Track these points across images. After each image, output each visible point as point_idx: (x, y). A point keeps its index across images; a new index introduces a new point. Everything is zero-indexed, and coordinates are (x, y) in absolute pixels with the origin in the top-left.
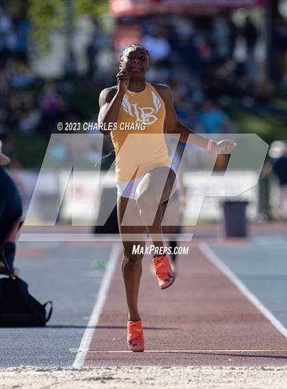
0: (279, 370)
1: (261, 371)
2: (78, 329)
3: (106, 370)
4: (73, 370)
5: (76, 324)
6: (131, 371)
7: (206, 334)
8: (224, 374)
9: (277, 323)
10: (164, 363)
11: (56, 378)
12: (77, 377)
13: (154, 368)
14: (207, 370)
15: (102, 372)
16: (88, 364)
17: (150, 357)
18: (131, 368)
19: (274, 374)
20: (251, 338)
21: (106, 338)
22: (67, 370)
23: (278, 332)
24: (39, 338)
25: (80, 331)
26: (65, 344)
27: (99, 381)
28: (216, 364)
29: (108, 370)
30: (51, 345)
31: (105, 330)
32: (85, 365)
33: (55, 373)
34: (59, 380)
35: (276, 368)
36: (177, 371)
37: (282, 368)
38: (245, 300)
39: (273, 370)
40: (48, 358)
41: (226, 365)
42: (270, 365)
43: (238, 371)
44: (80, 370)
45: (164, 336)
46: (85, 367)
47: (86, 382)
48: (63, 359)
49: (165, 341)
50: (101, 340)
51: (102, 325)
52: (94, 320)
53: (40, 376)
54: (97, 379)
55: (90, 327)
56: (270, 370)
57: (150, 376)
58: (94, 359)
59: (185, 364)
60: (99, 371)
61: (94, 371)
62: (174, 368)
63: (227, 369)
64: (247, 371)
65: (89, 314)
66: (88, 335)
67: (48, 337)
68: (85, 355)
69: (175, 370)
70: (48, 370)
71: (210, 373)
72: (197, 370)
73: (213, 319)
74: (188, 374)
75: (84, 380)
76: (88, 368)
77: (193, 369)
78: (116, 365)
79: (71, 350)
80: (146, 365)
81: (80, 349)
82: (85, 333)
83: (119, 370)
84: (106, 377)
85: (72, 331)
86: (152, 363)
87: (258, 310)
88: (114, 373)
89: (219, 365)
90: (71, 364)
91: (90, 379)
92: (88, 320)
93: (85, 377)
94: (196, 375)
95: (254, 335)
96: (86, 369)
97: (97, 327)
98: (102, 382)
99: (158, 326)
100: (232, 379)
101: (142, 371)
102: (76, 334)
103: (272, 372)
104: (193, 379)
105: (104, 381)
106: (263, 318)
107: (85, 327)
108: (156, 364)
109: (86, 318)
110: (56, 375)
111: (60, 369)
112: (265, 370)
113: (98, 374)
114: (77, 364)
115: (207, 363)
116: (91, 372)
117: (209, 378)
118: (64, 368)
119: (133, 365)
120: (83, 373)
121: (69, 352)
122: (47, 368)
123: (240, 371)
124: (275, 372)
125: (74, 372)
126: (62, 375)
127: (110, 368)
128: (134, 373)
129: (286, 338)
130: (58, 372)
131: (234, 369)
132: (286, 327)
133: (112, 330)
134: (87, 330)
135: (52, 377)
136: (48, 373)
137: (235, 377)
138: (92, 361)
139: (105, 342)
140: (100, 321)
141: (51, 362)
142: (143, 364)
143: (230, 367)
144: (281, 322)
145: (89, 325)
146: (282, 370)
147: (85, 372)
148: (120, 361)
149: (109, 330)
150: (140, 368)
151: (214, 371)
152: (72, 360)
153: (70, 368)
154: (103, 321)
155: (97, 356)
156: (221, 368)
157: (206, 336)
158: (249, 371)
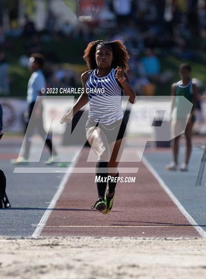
0: (176, 240)
1: (164, 241)
2: (40, 211)
3: (55, 239)
4: (32, 239)
5: (39, 207)
6: (72, 240)
7: (129, 214)
8: (138, 243)
9: (181, 208)
10: (97, 234)
11: (19, 244)
12: (34, 244)
13: (89, 238)
14: (126, 240)
15: (52, 240)
17: (88, 230)
18: (73, 238)
19: (173, 243)
21: (59, 217)
22: (27, 239)
23: (181, 214)
25: (42, 211)
26: (29, 220)
27: (49, 247)
28: (133, 236)
29: (56, 239)
30: (20, 222)
31: (59, 211)
33: (19, 241)
34: (21, 246)
35: (174, 239)
36: (105, 240)
37: (179, 238)
38: (162, 191)
39: (173, 240)
40: (16, 230)
41: (140, 236)
42: (171, 237)
43: (147, 241)
44: (37, 239)
45: (100, 215)
46: (40, 237)
47: (40, 247)
48: (26, 231)
49: (101, 219)
50: (55, 218)
51: (58, 208)
52: (53, 204)
53: (8, 243)
54: (48, 245)
56: (171, 240)
57: (85, 243)
58: (48, 232)
59: (111, 236)
60: (50, 240)
61: (46, 240)
62: (103, 238)
63: (140, 239)
64: (154, 241)
65: (50, 200)
66: (47, 214)
67: (18, 215)
68: (42, 229)
69: (104, 240)
70: (14, 239)
71: (128, 242)
72: (119, 240)
73: (137, 204)
74: (112, 243)
75: (38, 246)
77: (116, 239)
78: (62, 235)
79: (33, 225)
80: (84, 236)
81: (39, 224)
82: (45, 213)
83: (64, 240)
84: (54, 244)
85: (36, 212)
86: (88, 234)
87: (169, 198)
88: (61, 241)
89: (135, 236)
90: (31, 234)
91: (43, 245)
92: (49, 204)
93: (39, 244)
94: (118, 243)
95: (163, 216)
96: (41, 238)
97: (54, 209)
98: (51, 247)
100: (144, 246)
101: (80, 240)
102: (38, 214)
103: (171, 241)
104: (115, 246)
105: (53, 246)
106: (173, 204)
107: (46, 209)
108: (91, 235)
109: (47, 203)
110: (19, 243)
111: (23, 238)
112: (166, 239)
113: (49, 241)
114: (34, 235)
115: (127, 235)
116: (44, 241)
117: (127, 245)
118: (26, 237)
119: (75, 235)
120: (38, 241)
121: (31, 227)
122: (14, 237)
123: (149, 241)
124: (174, 241)
125: (32, 241)
126: (23, 243)
127: (58, 237)
128: (74, 241)
129: (186, 218)
130: (22, 240)
131: (145, 239)
132: (187, 211)
133: (64, 211)
134: (46, 211)
135: (17, 243)
136: (14, 241)
137: (145, 245)
138: (46, 233)
139: (57, 220)
140: (56, 205)
141: (17, 233)
142: (81, 235)
143: (142, 238)
144: (184, 207)
145: (49, 208)
146: (179, 240)
147: (40, 241)
148: (66, 233)
149: (62, 211)
150: (79, 238)
151: (131, 241)
152: (32, 232)
153: (30, 237)
154: (59, 205)
155: (50, 230)
156: (136, 239)
157: (130, 216)
158: (156, 241)
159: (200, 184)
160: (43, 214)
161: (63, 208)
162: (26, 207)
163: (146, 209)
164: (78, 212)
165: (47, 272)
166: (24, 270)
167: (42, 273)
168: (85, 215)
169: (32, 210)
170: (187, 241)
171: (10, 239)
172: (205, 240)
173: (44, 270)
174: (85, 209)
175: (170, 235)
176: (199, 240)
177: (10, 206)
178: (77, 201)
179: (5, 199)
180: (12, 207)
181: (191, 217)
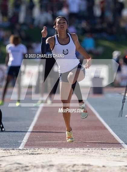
0: (109, 150)
1: (101, 150)
2: (23, 133)
3: (33, 150)
4: (19, 150)
5: (23, 131)
6: (44, 150)
7: (79, 135)
8: (85, 152)
9: (110, 130)
10: (59, 147)
11: (11, 153)
12: (20, 153)
13: (55, 149)
14: (77, 150)
16: (26, 147)
17: (53, 144)
18: (44, 149)
19: (106, 152)
20: (98, 137)
21: (35, 136)
22: (16, 150)
23: (111, 134)
24: (6, 136)
25: (24, 133)
26: (17, 139)
28: (81, 148)
30: (11, 139)
31: (35, 133)
32: (24, 148)
33: (11, 151)
34: (13, 154)
36: (65, 150)
37: (110, 149)
38: (98, 121)
39: (106, 150)
40: (9, 144)
43: (91, 150)
44: (22, 150)
45: (60, 135)
48: (15, 145)
49: (61, 137)
50: (33, 137)
51: (34, 131)
52: (31, 129)
53: (4, 152)
55: (29, 132)
56: (105, 150)
58: (29, 145)
59: (68, 147)
60: (30, 150)
61: (28, 150)
62: (63, 149)
63: (86, 150)
64: (95, 150)
65: (29, 126)
66: (27, 135)
67: (9, 136)
68: (25, 143)
70: (8, 150)
72: (73, 150)
73: (83, 128)
74: (69, 152)
76: (26, 149)
77: (71, 149)
78: (38, 147)
79: (19, 141)
80: (51, 147)
81: (23, 141)
82: (26, 134)
83: (39, 150)
85: (21, 134)
86: (54, 147)
87: (103, 125)
88: (37, 151)
92: (28, 129)
93: (24, 153)
94: (72, 152)
95: (100, 135)
96: (25, 149)
97: (32, 132)
99: (59, 131)
101: (49, 150)
102: (22, 135)
106: (105, 128)
107: (27, 132)
108: (55, 147)
111: (13, 149)
112: (102, 149)
113: (30, 151)
114: (20, 148)
115: (78, 147)
117: (78, 153)
119: (46, 147)
121: (18, 142)
122: (8, 149)
123: (92, 150)
124: (107, 151)
125: (19, 151)
126: (14, 152)
127: (35, 149)
128: (45, 151)
129: (114, 137)
130: (13, 151)
131: (89, 149)
132: (114, 132)
133: (38, 133)
134: (27, 133)
135: (10, 153)
136: (8, 151)
137: (89, 153)
138: (28, 146)
139: (34, 138)
140: (33, 129)
141: (10, 146)
142: (50, 147)
143: (87, 149)
144: (112, 130)
145: (29, 131)
146: (110, 150)
147: (24, 151)
148: (40, 146)
149: (37, 133)
150: (48, 149)
151: (80, 150)
152: (19, 145)
153: (18, 149)
154: (35, 129)
155: (30, 144)
156: (84, 149)
157: (79, 136)
158: (96, 150)
159: (121, 116)
160: (25, 135)
161: (37, 131)
162: (15, 130)
163: (89, 131)
164: (47, 133)
165: (30, 170)
166: (15, 168)
167: (26, 170)
168: (51, 135)
169: (18, 133)
170: (115, 151)
171: (6, 150)
172: (126, 150)
173: (27, 168)
174: (51, 131)
175: (104, 147)
176: (123, 150)
177: (5, 130)
178: (46, 127)
179: (1, 126)
180: (6, 130)
181: (117, 136)
